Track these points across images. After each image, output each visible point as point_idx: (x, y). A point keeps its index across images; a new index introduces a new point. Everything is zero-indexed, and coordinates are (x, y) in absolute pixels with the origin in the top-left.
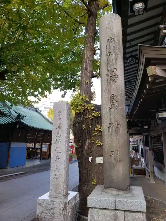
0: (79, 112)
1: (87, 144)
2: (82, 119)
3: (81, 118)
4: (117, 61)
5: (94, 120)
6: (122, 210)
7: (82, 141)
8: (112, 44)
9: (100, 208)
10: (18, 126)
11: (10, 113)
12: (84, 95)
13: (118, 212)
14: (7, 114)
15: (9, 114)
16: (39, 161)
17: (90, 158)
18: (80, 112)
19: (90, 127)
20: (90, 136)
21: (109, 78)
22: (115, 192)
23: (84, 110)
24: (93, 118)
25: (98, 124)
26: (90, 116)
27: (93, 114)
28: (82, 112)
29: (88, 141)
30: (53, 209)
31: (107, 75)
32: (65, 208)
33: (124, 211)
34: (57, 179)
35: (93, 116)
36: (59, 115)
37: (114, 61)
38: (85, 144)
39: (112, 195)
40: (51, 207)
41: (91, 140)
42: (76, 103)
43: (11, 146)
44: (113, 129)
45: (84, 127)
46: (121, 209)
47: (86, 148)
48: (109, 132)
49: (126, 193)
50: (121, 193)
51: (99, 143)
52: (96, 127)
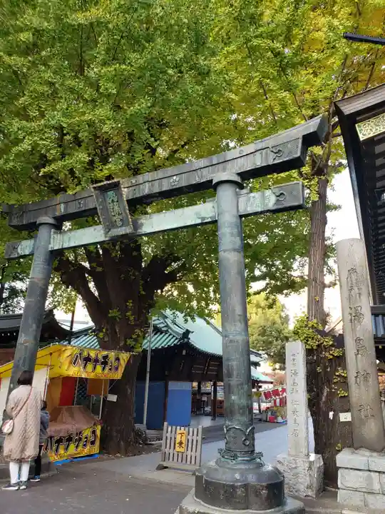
0: (310, 348)
1: (325, 394)
2: (315, 358)
3: (313, 356)
4: (362, 297)
5: (333, 361)
6: (376, 472)
7: (317, 389)
8: (354, 277)
9: (351, 469)
10: (184, 352)
11: (166, 326)
12: (315, 321)
13: (372, 473)
14: (163, 329)
15: (165, 329)
16: (212, 420)
17: (331, 414)
18: (312, 349)
19: (329, 370)
20: (329, 382)
21: (353, 318)
22: (367, 453)
23: (318, 346)
24: (331, 357)
25: (340, 366)
26: (327, 354)
27: (331, 352)
28: (315, 348)
29: (326, 390)
30: (296, 468)
31: (351, 314)
32: (310, 468)
33: (379, 472)
34: (297, 435)
35: (332, 355)
36: (294, 360)
37: (358, 297)
38: (322, 394)
39: (364, 456)
40: (294, 466)
41: (331, 389)
42: (305, 335)
43: (169, 389)
44: (361, 379)
45: (319, 369)
46: (376, 470)
47: (324, 399)
48: (356, 382)
49: (382, 454)
50: (375, 454)
51: (343, 393)
52: (338, 371)
